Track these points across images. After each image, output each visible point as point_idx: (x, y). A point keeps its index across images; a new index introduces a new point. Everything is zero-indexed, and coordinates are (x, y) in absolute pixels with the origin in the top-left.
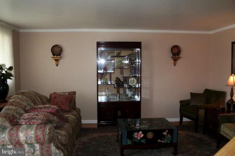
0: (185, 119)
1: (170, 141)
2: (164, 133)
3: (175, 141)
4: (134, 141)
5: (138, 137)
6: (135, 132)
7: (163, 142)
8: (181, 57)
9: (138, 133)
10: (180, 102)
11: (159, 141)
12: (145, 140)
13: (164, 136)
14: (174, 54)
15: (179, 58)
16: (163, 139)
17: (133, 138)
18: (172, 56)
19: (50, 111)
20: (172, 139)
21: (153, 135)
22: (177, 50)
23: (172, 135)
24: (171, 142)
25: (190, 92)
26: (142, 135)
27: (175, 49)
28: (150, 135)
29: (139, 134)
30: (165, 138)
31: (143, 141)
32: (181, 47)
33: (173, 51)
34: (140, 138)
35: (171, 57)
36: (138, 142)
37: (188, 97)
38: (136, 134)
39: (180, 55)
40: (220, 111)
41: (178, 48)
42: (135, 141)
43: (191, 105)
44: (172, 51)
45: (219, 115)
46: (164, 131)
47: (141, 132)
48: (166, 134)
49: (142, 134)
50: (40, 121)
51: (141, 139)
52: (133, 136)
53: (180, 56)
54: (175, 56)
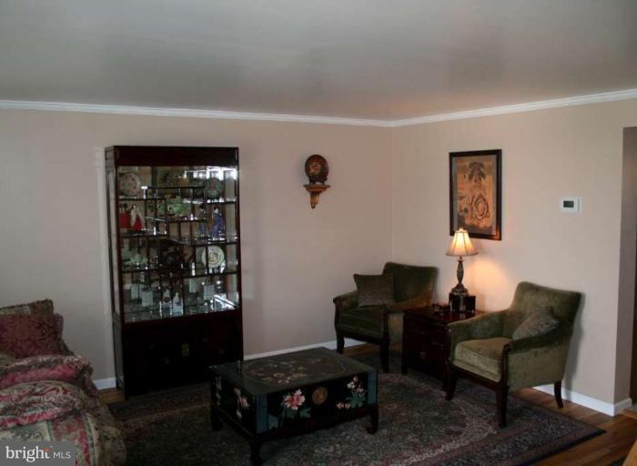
0: (349, 343)
1: (363, 402)
2: (349, 386)
3: (372, 400)
4: (286, 417)
5: (292, 405)
6: (287, 394)
7: (348, 406)
8: (329, 186)
9: (292, 395)
10: (335, 301)
11: (340, 406)
12: (309, 409)
13: (349, 391)
14: (313, 179)
15: (325, 188)
16: (348, 399)
17: (281, 409)
18: (308, 182)
19: (60, 373)
20: (366, 395)
21: (326, 393)
22: (319, 166)
23: (365, 387)
24: (365, 402)
25: (352, 274)
26: (303, 399)
27: (314, 164)
28: (320, 396)
29: (295, 398)
30: (351, 395)
31: (305, 414)
32: (327, 160)
33: (309, 170)
34: (298, 406)
35: (305, 186)
36: (292, 417)
37: (351, 287)
38: (288, 397)
39: (326, 179)
40: (442, 314)
41: (321, 163)
42: (288, 416)
43: (361, 305)
44: (307, 170)
45: (449, 324)
46: (349, 379)
47: (299, 392)
48: (353, 387)
49: (302, 395)
50: (56, 408)
51: (301, 408)
52: (282, 404)
53: (327, 183)
54: (314, 183)
